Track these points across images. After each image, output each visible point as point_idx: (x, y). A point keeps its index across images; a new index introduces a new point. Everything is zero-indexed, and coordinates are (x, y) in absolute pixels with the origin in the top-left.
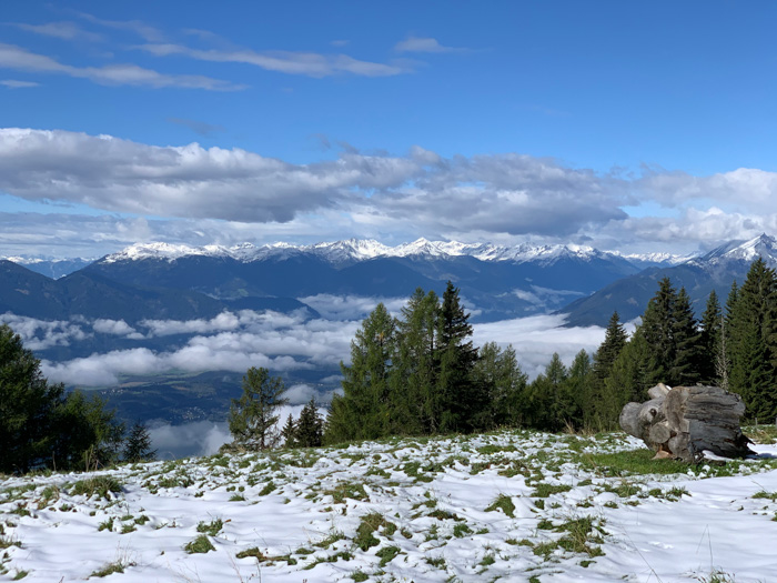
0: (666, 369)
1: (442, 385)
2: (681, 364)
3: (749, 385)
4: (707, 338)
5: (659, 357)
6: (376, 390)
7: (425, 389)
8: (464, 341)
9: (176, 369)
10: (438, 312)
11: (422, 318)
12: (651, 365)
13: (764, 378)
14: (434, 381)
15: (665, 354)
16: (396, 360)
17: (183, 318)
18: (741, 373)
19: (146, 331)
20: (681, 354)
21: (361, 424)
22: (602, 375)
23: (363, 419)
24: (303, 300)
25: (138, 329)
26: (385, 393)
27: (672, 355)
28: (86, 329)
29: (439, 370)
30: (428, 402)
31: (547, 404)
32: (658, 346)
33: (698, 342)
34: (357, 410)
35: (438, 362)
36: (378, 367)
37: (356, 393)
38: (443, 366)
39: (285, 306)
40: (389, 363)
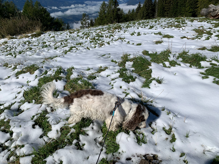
0: (148, 11)
1: (115, 15)
2: (150, 10)
3: (160, 13)
4: (154, 5)
5: (147, 9)
6: (104, 16)
7: (112, 16)
8: (118, 7)
9: (66, 15)
10: (114, 2)
11: (111, 3)
12: (146, 10)
13: (163, 12)
14: (113, 14)
15: (148, 8)
16: (107, 11)
17: (66, 6)
18: (160, 11)
19: (60, 8)
20: (150, 8)
21: (102, 22)
22: (137, 13)
23: (102, 21)
24: (85, 2)
25: (59, 8)
26: (106, 17)
27: (149, 8)
28: (51, 8)
29: (114, 12)
30: (113, 18)
31: (128, 18)
32: (147, 7)
33: (153, 6)
34: (101, 20)
35: (114, 11)
36: (104, 12)
37: (101, 17)
38: (115, 12)
39: (82, 3)
40: (106, 11)
